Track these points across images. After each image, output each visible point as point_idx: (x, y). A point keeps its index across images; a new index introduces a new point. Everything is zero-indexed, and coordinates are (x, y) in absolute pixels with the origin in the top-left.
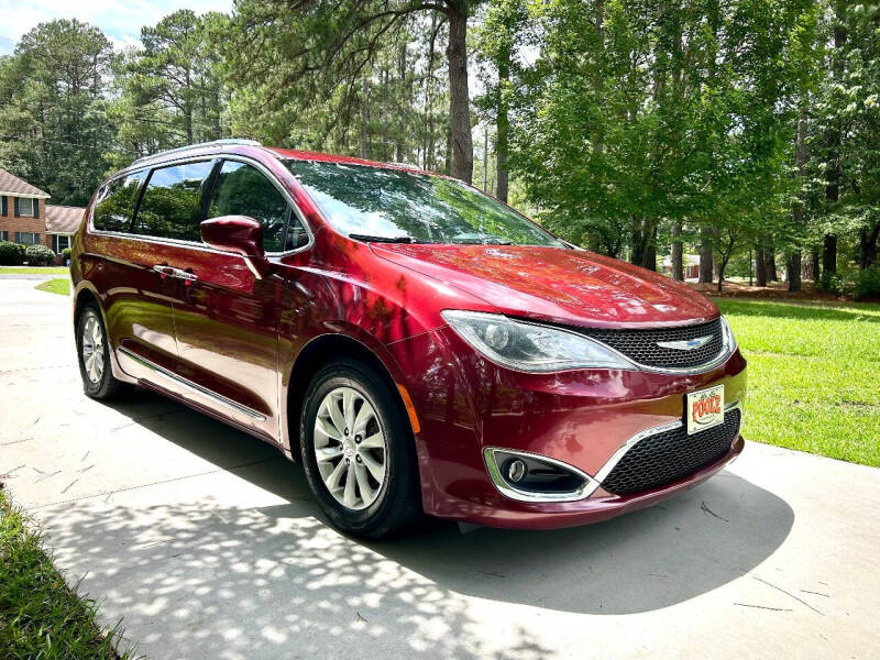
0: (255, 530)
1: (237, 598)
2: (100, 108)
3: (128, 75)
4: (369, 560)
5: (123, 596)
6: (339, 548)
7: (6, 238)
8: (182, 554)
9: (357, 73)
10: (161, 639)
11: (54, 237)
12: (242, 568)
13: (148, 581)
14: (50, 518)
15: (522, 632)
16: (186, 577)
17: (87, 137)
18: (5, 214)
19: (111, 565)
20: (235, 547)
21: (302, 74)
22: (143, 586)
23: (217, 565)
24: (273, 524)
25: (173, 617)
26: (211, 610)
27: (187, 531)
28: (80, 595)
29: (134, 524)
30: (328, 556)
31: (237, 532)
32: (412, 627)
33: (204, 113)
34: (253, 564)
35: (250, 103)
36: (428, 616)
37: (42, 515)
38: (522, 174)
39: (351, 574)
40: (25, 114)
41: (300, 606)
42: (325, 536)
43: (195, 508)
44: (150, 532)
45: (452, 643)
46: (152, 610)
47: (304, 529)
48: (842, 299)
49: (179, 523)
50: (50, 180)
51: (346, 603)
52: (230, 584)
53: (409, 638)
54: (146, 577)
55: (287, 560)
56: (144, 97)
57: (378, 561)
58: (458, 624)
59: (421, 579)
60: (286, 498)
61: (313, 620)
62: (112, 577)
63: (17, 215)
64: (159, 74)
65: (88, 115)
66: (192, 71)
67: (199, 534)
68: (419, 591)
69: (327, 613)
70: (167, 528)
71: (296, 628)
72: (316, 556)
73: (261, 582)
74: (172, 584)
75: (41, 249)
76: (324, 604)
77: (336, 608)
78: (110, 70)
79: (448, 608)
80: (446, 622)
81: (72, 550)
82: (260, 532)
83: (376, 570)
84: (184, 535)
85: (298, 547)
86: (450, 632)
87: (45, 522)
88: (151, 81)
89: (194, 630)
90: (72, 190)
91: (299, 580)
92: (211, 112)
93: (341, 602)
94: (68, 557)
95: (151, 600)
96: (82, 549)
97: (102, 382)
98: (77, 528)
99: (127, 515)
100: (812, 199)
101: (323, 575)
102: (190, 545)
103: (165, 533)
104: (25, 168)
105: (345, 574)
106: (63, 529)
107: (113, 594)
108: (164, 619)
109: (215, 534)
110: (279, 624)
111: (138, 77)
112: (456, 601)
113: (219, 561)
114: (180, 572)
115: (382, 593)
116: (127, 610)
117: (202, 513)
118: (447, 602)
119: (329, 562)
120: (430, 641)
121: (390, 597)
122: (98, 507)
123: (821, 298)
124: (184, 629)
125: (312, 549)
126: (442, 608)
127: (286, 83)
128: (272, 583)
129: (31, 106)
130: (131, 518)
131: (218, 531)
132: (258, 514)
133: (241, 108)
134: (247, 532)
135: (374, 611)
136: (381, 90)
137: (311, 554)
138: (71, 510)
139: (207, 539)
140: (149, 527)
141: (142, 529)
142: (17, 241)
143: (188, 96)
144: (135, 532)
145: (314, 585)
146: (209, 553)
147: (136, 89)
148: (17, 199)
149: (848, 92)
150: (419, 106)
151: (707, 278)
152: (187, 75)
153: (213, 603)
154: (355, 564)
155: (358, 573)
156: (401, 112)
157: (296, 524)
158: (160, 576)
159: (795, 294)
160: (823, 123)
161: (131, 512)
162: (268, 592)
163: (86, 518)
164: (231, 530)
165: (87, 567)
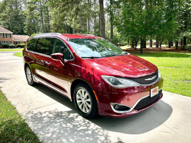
0: (66, 117)
1: (64, 133)
2: (22, 12)
3: (28, 4)
4: (89, 123)
5: (43, 133)
6: (83, 120)
7: (5, 43)
8: (52, 123)
9: (79, 3)
10: (51, 142)
11: (15, 42)
12: (64, 126)
13: (47, 129)
14: (26, 115)
15: (119, 139)
16: (54, 128)
17: (20, 19)
18: (4, 37)
19: (40, 126)
20: (62, 121)
21: (66, 4)
22: (46, 130)
23: (60, 125)
24: (69, 115)
25: (53, 137)
26: (60, 135)
27: (53, 117)
28: (35, 132)
29: (43, 116)
30: (80, 122)
31: (63, 117)
32: (98, 138)
33: (45, 12)
34: (66, 124)
35: (55, 12)
36: (101, 136)
37: (24, 114)
38: (116, 26)
39: (85, 126)
40: (6, 14)
41: (76, 134)
42: (79, 118)
43: (53, 112)
44: (46, 118)
45: (105, 141)
46: (49, 135)
47: (75, 116)
48: (187, 51)
49: (51, 115)
50: (13, 29)
51: (85, 133)
52: (62, 129)
53: (97, 141)
54: (46, 128)
55: (73, 124)
56: (32, 9)
57: (90, 123)
58: (106, 137)
59: (99, 127)
60: (71, 109)
61: (79, 137)
62: (40, 128)
63: (6, 37)
64: (34, 4)
65: (19, 14)
66: (42, 3)
67: (55, 118)
68: (99, 130)
69: (82, 135)
70: (49, 117)
71: (76, 139)
72: (78, 122)
73: (68, 129)
74: (52, 130)
75: (12, 44)
76: (81, 133)
77: (83, 134)
78: (24, 3)
79: (105, 134)
80: (104, 137)
81: (32, 122)
82: (67, 117)
83: (90, 125)
84: (52, 118)
85: (75, 120)
86: (105, 139)
87: (25, 116)
88: (33, 6)
89: (57, 140)
90: (17, 31)
91: (75, 128)
92: (46, 12)
93: (84, 133)
94: (31, 124)
95: (48, 133)
96: (33, 122)
97: (31, 82)
98: (32, 117)
99: (41, 114)
100: (181, 28)
101: (80, 127)
102: (54, 120)
103: (49, 118)
104: (7, 26)
105: (84, 126)
106: (29, 118)
107: (41, 132)
108: (51, 137)
109: (58, 118)
110: (73, 138)
111: (30, 5)
112: (106, 132)
113: (60, 124)
114: (53, 127)
115: (92, 131)
116: (44, 136)
117: (55, 113)
118: (104, 132)
119: (81, 124)
120: (101, 141)
121: (93, 131)
122: (35, 112)
123: (183, 51)
124: (55, 140)
125: (77, 121)
126: (103, 134)
127: (63, 7)
128: (71, 129)
129: (7, 13)
130: (42, 114)
131: (59, 117)
132: (66, 113)
133: (53, 13)
134: (64, 117)
135: (90, 135)
136: (84, 6)
137: (77, 122)
138: (30, 113)
139: (57, 119)
140: (45, 117)
141: (44, 117)
142: (7, 43)
143: (41, 9)
144: (43, 118)
145: (78, 129)
146: (58, 122)
147: (30, 8)
148: (6, 34)
149: (189, 5)
150: (92, 9)
151: (157, 46)
152: (41, 4)
153: (60, 134)
154: (86, 124)
155: (86, 126)
156: (89, 11)
157: (73, 115)
158: (49, 128)
159: (177, 50)
160: (183, 12)
161: (42, 113)
162: (70, 131)
163: (33, 115)
164: (61, 117)
165: (35, 126)
